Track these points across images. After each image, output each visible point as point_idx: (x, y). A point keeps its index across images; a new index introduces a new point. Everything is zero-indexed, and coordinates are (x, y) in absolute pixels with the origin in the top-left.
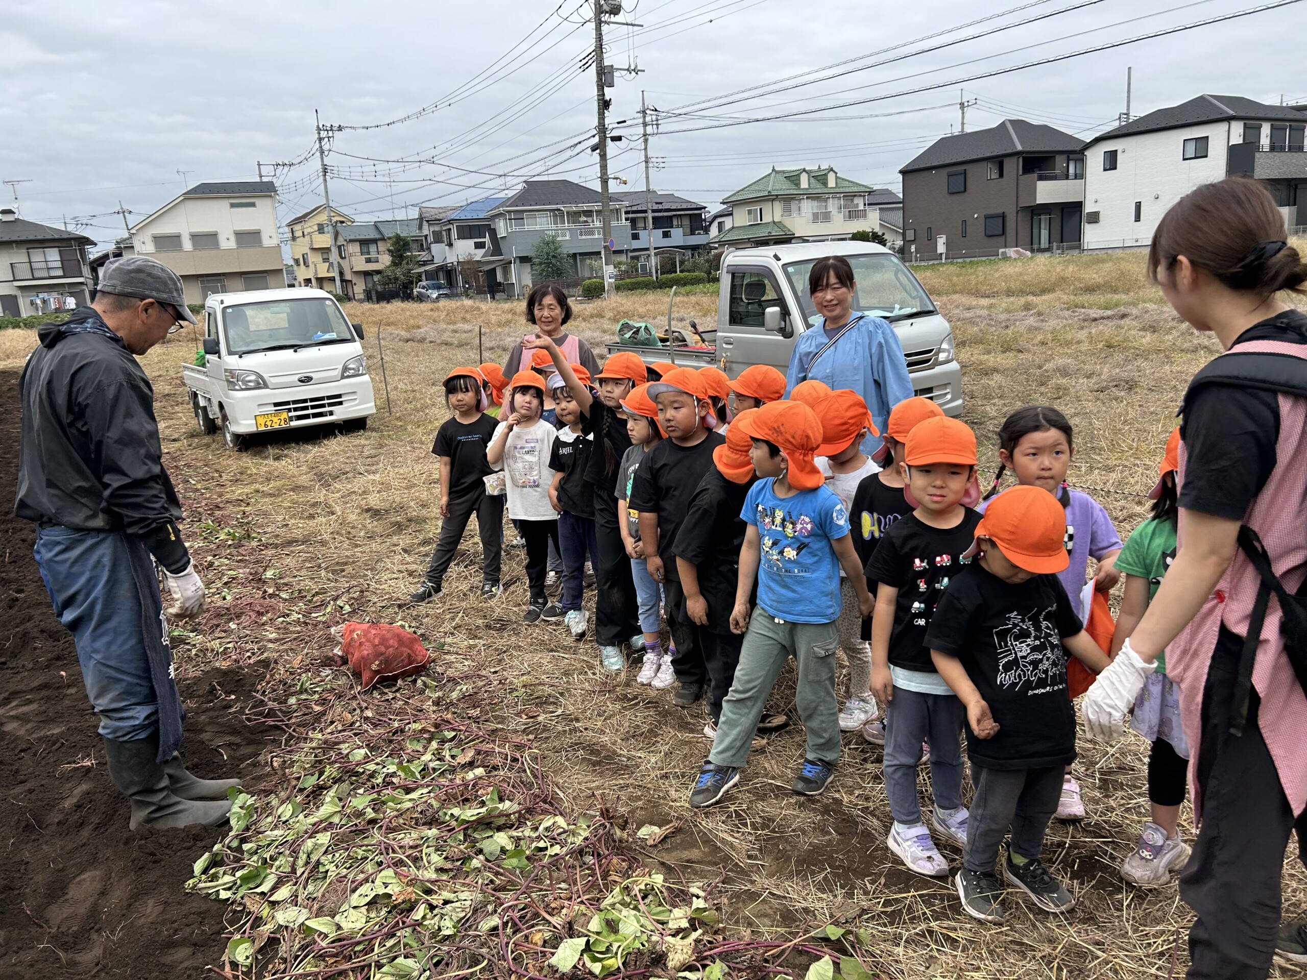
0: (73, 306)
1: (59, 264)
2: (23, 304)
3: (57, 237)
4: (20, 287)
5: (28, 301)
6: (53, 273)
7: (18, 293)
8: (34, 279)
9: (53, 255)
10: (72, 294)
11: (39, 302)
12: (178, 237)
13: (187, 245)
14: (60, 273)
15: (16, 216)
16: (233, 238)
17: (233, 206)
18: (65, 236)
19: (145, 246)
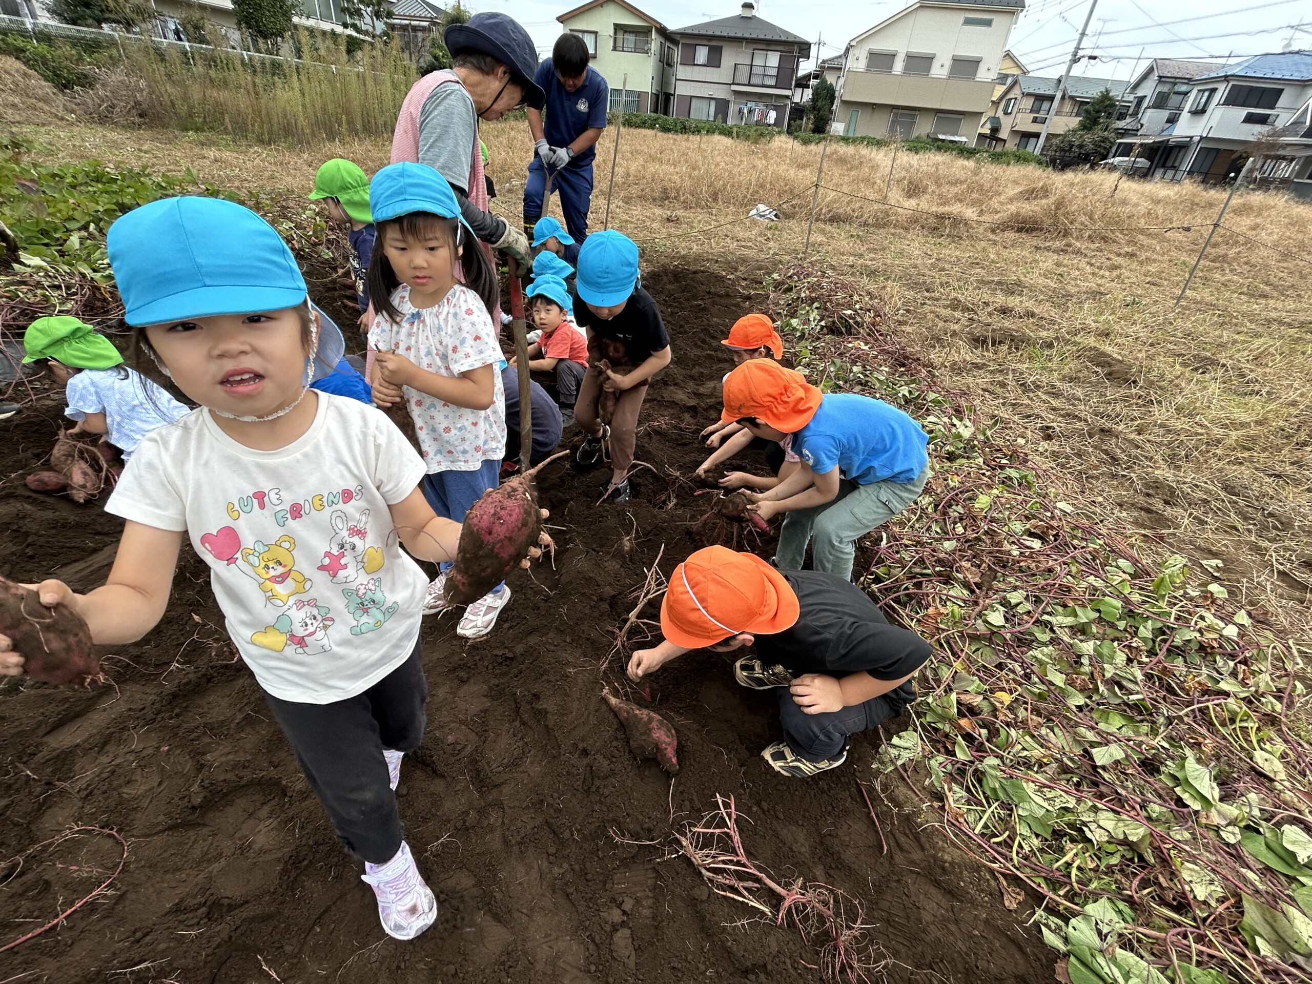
0: (772, 121)
6: (768, 81)
7: (732, 98)
12: (892, 56)
13: (898, 66)
15: (754, 13)
16: (948, 63)
17: (968, 22)
19: (858, 63)
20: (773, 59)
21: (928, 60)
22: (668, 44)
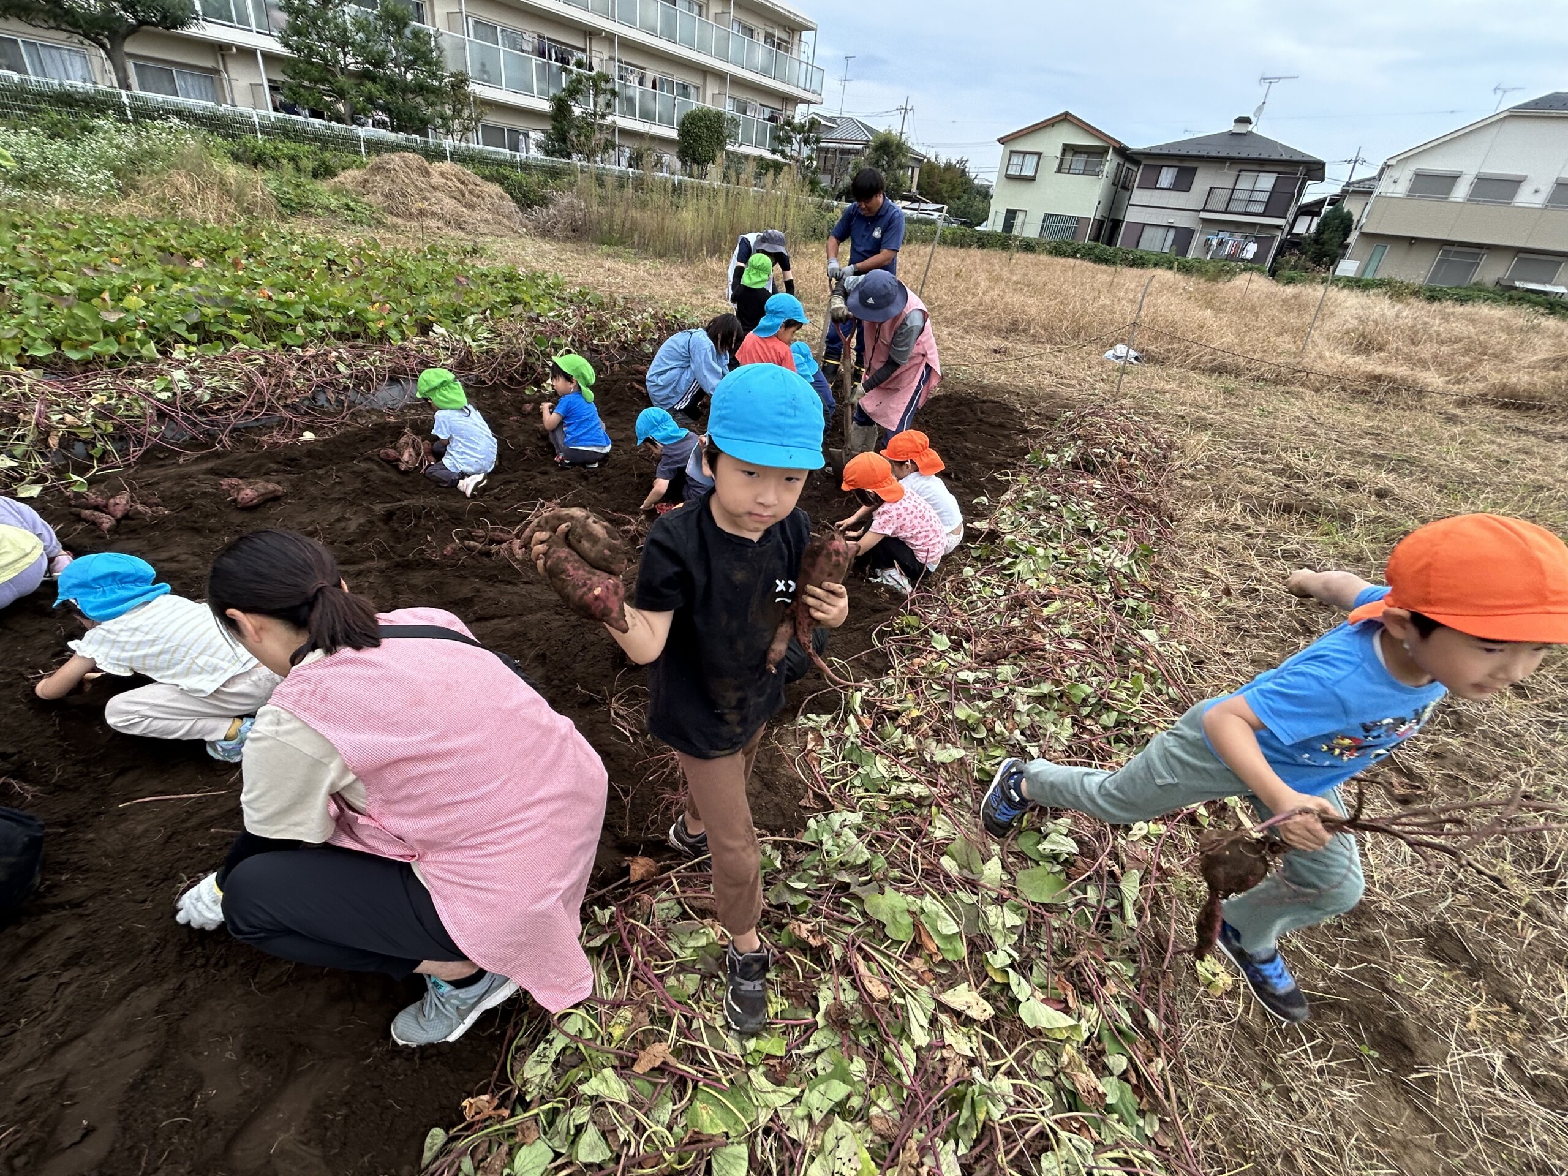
0: (1250, 256)
1: (1264, 197)
2: (1197, 240)
3: (1285, 157)
4: (1205, 221)
5: (1204, 238)
6: (1254, 208)
7: (1198, 227)
8: (1226, 212)
9: (1267, 182)
10: (1257, 240)
11: (1215, 243)
12: (1452, 179)
13: (1461, 192)
14: (1260, 209)
15: (1250, 128)
16: (1546, 189)
18: (1296, 158)
19: (1397, 186)
21: (1514, 183)
22: (1127, 165)
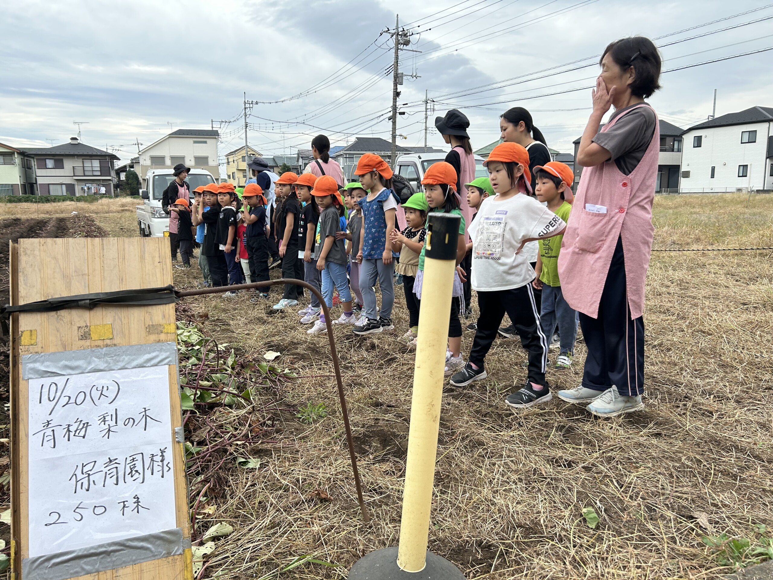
0: (104, 192)
4: (77, 180)
6: (95, 173)
8: (85, 176)
11: (86, 188)
13: (168, 162)
15: (79, 141)
16: (193, 160)
17: (195, 142)
19: (146, 161)
20: (96, 164)
21: (182, 158)
22: (26, 158)
